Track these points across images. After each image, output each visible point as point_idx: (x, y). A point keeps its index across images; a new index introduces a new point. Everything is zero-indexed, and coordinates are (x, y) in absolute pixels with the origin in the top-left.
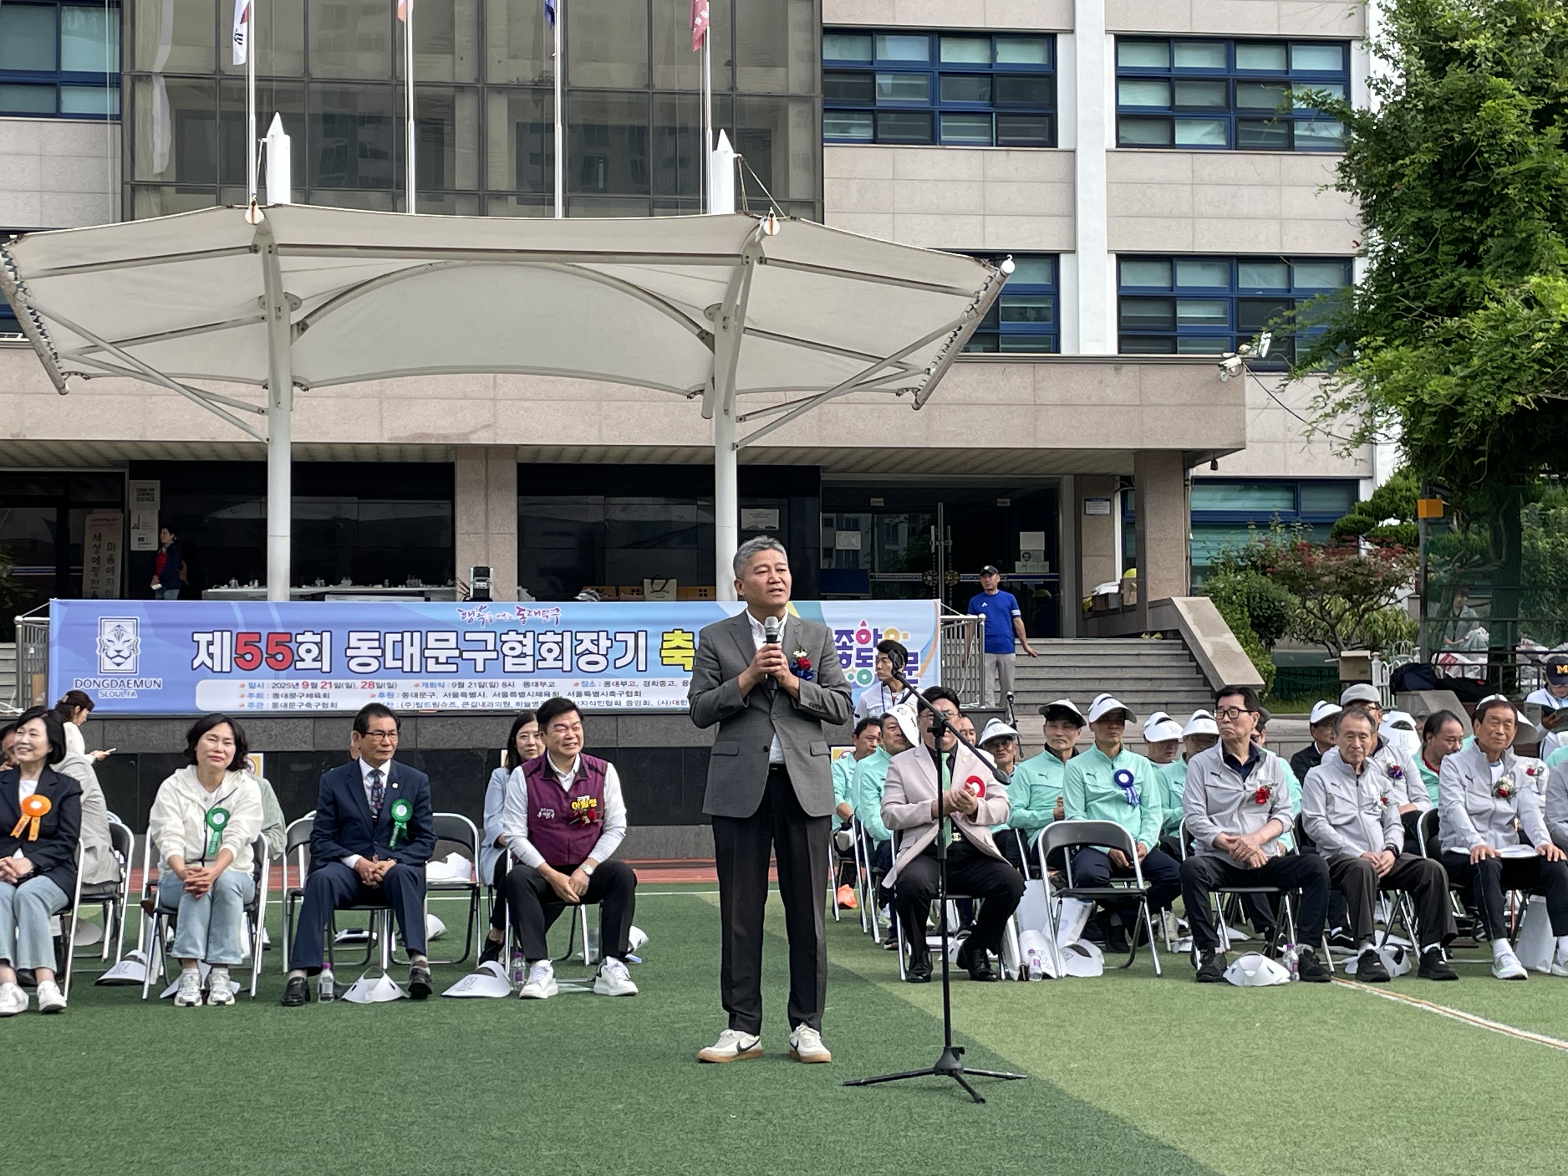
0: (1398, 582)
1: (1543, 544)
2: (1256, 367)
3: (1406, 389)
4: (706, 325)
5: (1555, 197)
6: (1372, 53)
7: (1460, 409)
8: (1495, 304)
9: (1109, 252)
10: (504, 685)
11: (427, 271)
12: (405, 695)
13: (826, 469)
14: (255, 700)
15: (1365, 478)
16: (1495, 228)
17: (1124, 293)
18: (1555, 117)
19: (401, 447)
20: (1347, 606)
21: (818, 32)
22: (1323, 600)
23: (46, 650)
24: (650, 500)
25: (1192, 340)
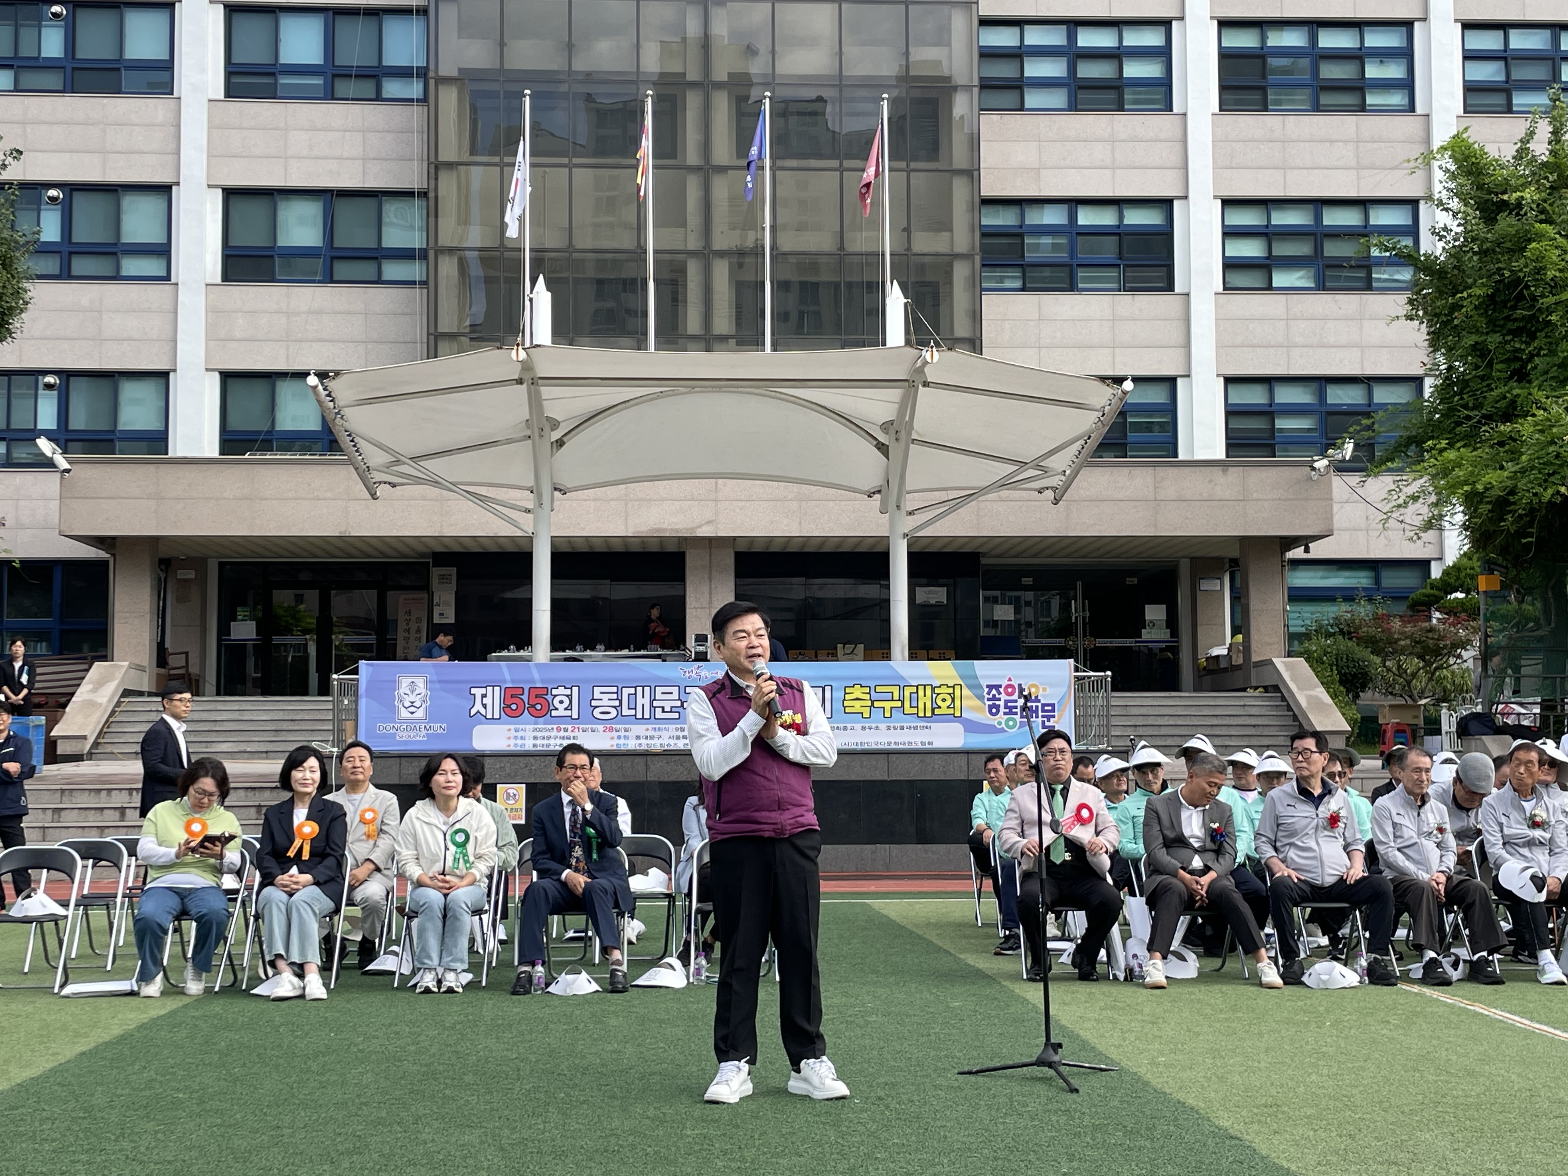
0: (1464, 645)
2: (1342, 468)
3: (1465, 482)
4: (883, 438)
6: (1435, 206)
7: (1511, 498)
8: (1542, 412)
9: (1218, 375)
11: (658, 398)
12: (638, 737)
13: (985, 555)
14: (520, 742)
15: (1435, 559)
16: (1541, 349)
17: (1230, 409)
19: (643, 540)
20: (1421, 665)
21: (977, 200)
22: (1400, 660)
23: (356, 702)
24: (842, 581)
25: (1290, 447)
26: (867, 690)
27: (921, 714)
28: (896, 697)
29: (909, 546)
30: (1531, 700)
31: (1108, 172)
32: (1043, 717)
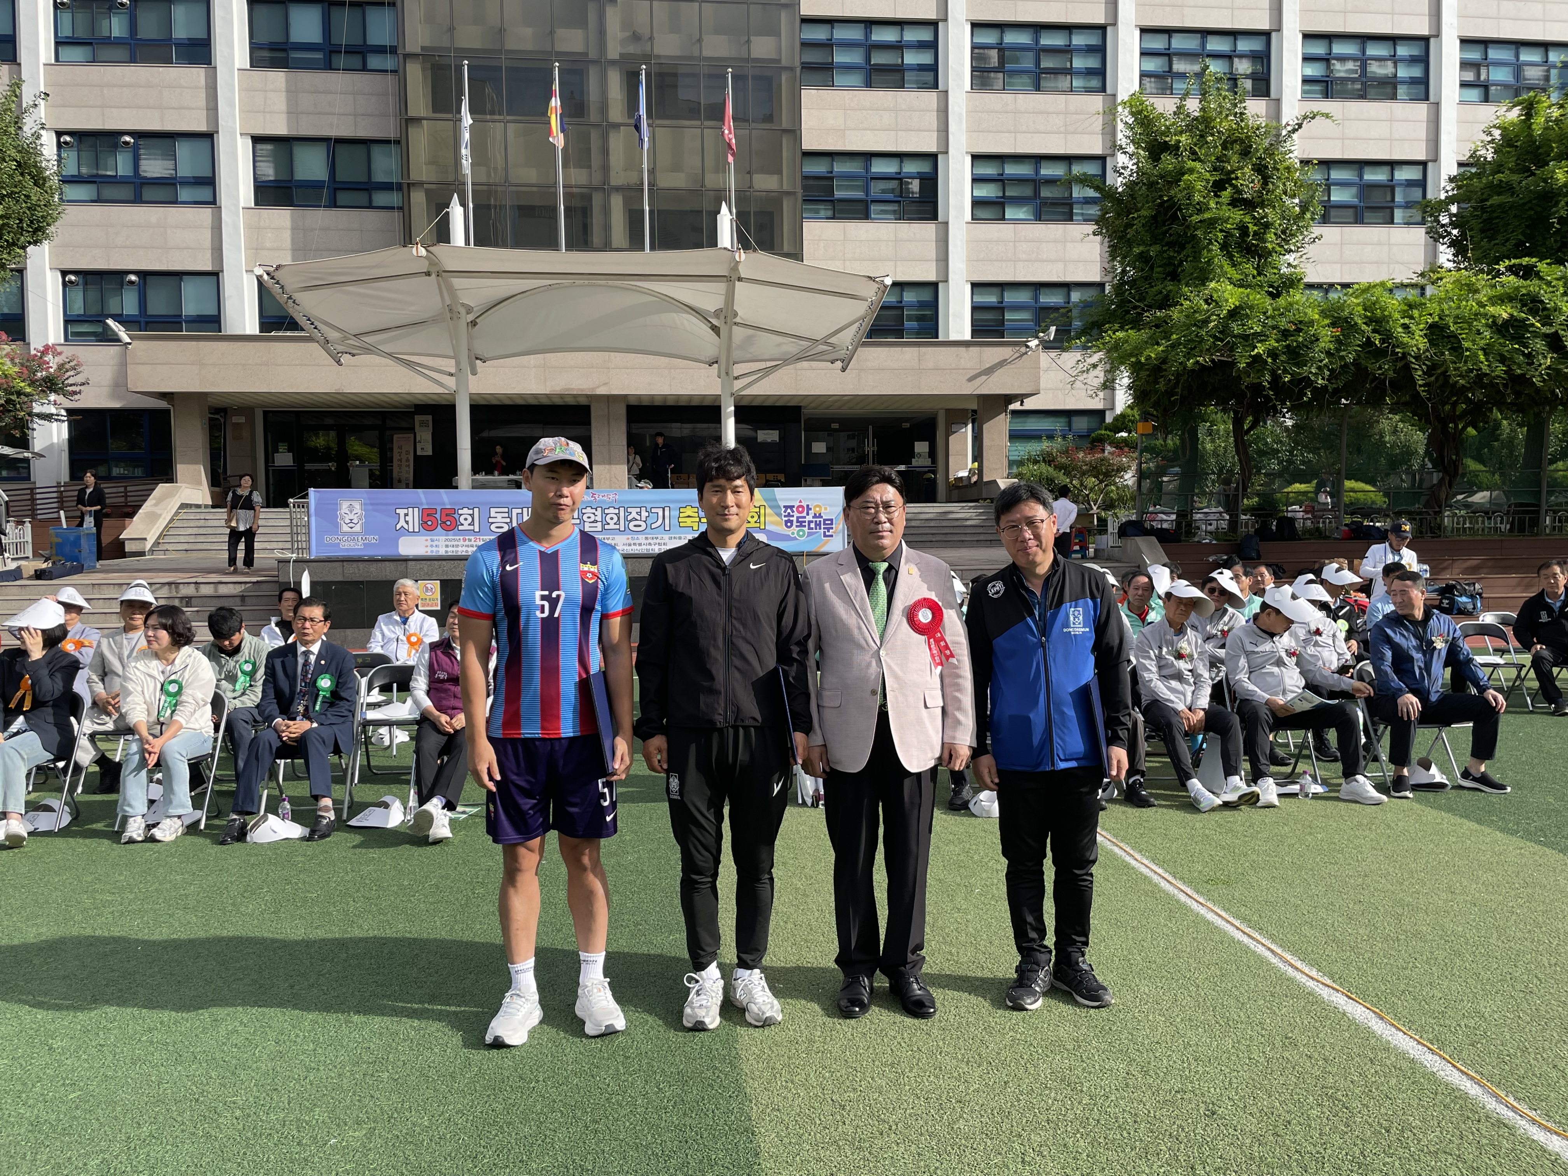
0: (1125, 469)
1: (1209, 446)
2: (1047, 346)
3: (1131, 355)
4: (715, 322)
5: (1226, 237)
6: (1118, 153)
7: (1164, 367)
8: (1187, 302)
9: (967, 281)
11: (548, 290)
13: (805, 407)
14: (434, 549)
15: (1109, 409)
16: (1188, 256)
17: (975, 305)
18: (1227, 186)
20: (1096, 483)
21: (799, 152)
25: (1012, 332)
30: (1169, 510)
31: (892, 133)
32: (824, 528)
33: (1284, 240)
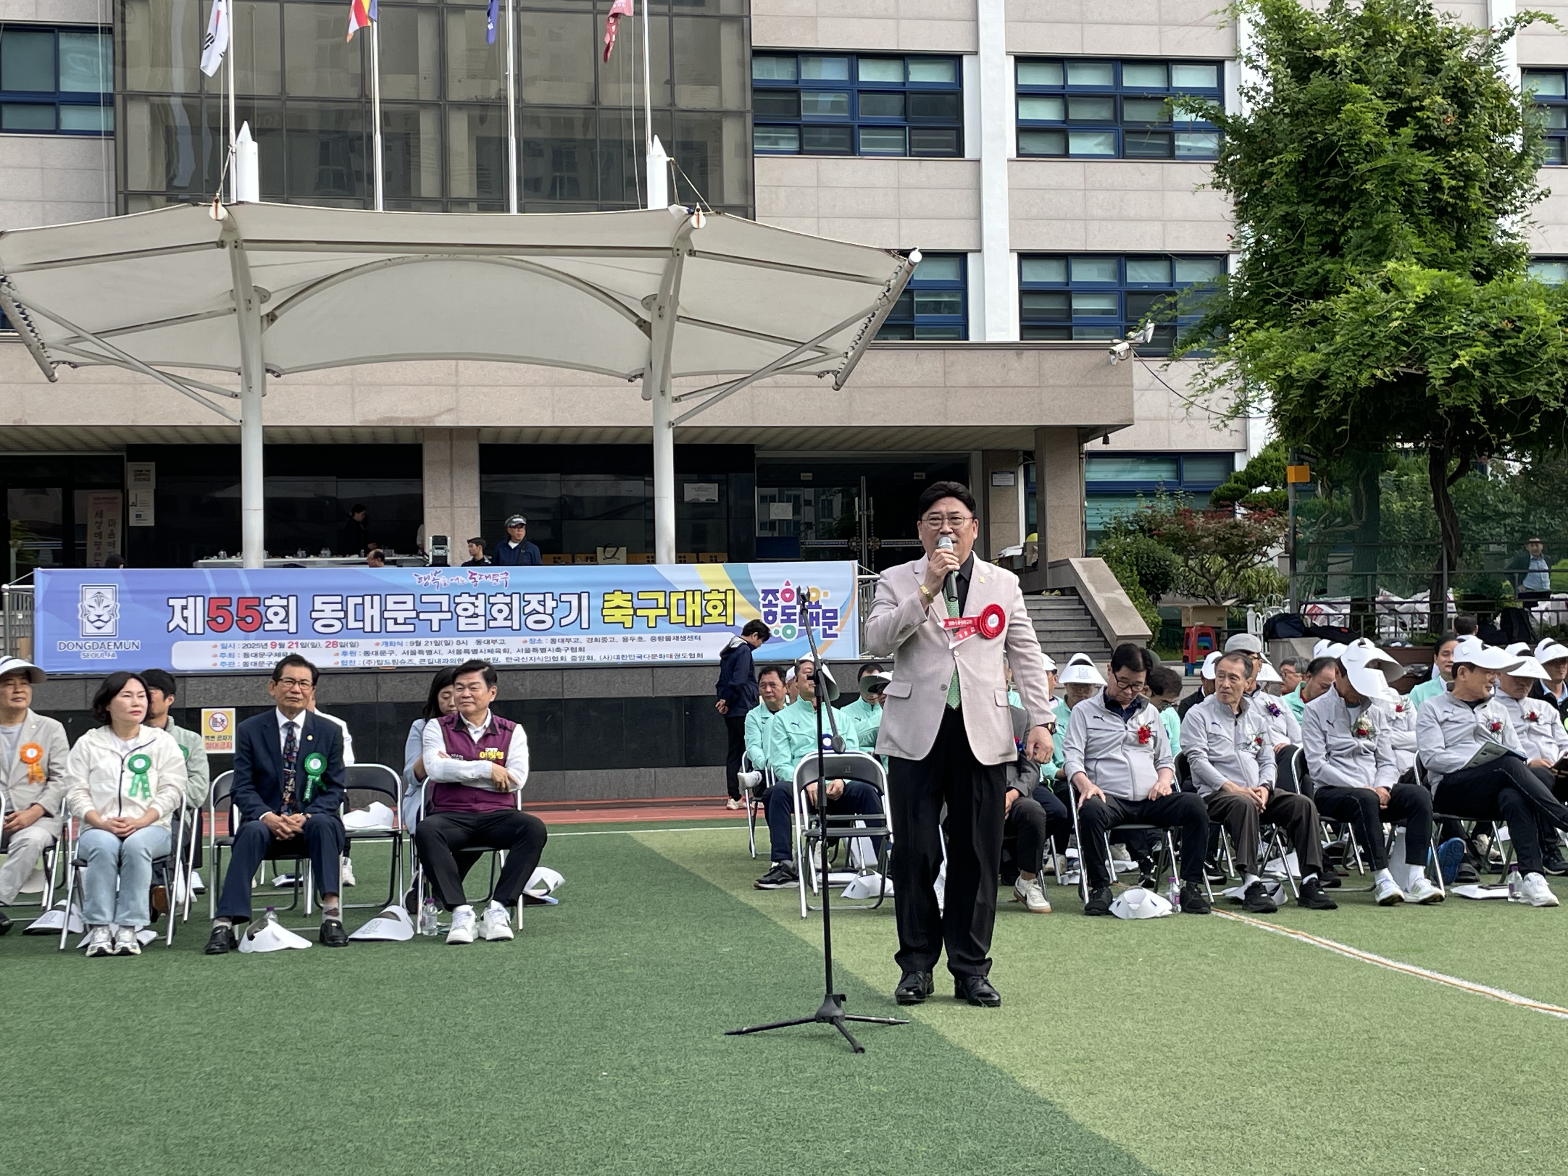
0: (1270, 541)
1: (1397, 507)
2: (1143, 352)
3: (1276, 366)
4: (644, 315)
5: (1409, 192)
6: (1243, 64)
7: (1324, 382)
8: (1356, 288)
9: (1011, 251)
10: (459, 643)
11: (386, 266)
12: (367, 653)
13: (760, 447)
14: (227, 660)
15: (1239, 451)
16: (1355, 220)
17: (1025, 287)
18: (1408, 119)
19: (373, 430)
20: (1225, 564)
21: (748, 54)
22: (1203, 559)
23: (32, 617)
24: (601, 477)
25: (1086, 329)
26: (629, 597)
27: (689, 623)
28: (661, 604)
29: (674, 439)
30: (1340, 600)
31: (891, 23)
32: (824, 624)
33: (1495, 197)
